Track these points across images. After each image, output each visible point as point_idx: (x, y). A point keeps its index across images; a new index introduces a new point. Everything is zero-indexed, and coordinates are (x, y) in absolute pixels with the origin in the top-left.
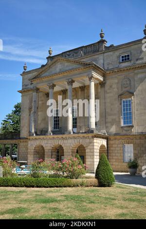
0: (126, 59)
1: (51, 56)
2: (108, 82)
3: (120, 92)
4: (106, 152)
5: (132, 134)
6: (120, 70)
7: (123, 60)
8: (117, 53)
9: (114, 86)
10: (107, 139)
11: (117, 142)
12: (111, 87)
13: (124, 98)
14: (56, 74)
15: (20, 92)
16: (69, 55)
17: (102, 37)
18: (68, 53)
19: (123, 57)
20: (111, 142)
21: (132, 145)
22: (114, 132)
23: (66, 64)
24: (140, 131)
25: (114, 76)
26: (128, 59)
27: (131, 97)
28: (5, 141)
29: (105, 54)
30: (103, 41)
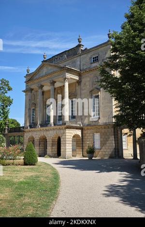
0: (96, 60)
1: (45, 60)
2: (83, 80)
3: (91, 89)
4: (81, 140)
5: (99, 124)
6: (91, 70)
7: (93, 61)
8: (89, 55)
9: (87, 84)
10: (82, 129)
11: (89, 131)
12: (85, 84)
13: (94, 93)
14: (42, 77)
15: (24, 91)
16: (57, 59)
17: (80, 42)
18: (56, 57)
19: (93, 58)
20: (85, 132)
21: (99, 133)
22: (87, 124)
23: (50, 68)
24: (104, 122)
25: (87, 75)
26: (97, 60)
27: (98, 92)
28: (14, 133)
29: (82, 56)
30: (79, 46)
